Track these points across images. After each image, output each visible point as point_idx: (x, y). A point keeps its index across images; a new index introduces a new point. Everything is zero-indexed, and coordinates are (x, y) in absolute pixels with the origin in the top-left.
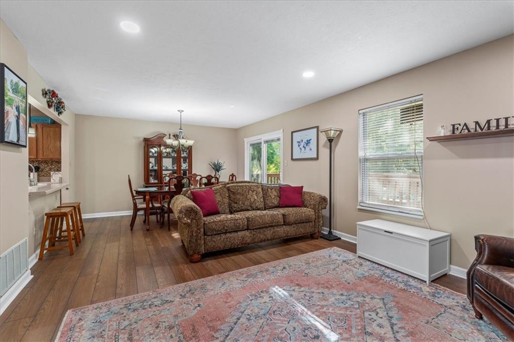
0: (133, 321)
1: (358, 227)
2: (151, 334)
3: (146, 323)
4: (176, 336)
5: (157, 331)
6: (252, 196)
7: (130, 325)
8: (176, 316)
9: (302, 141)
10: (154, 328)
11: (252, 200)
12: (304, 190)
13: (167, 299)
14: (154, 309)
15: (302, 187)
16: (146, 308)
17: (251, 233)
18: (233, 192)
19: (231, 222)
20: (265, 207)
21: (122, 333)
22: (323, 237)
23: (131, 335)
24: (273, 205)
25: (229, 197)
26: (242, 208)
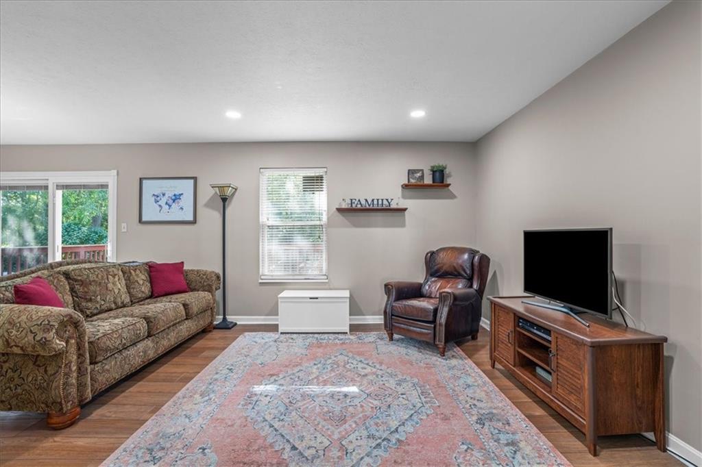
1: (279, 300)
6: (114, 284)
9: (164, 195)
11: (116, 291)
12: (186, 267)
15: (183, 263)
17: (153, 341)
18: (81, 280)
19: (129, 330)
20: (132, 302)
22: (217, 327)
24: (144, 295)
25: (72, 290)
26: (103, 307)
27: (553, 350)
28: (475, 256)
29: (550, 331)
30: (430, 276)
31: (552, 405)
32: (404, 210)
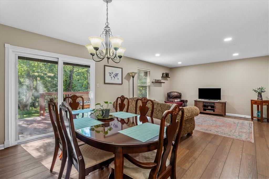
27: (215, 105)
28: (180, 93)
29: (214, 103)
30: (170, 98)
31: (215, 114)
32: (164, 83)
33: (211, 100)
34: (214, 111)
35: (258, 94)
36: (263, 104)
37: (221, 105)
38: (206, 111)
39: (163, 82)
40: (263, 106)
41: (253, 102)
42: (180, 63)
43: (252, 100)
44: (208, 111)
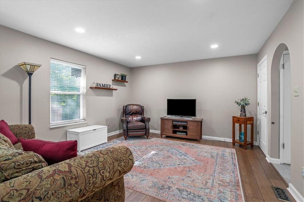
0: (203, 190)
2: (198, 179)
3: (197, 185)
4: (189, 173)
5: (195, 179)
7: (205, 189)
8: (183, 180)
10: (195, 181)
13: (179, 192)
14: (189, 190)
16: (193, 194)
21: (209, 187)
23: (206, 183)
27: (188, 125)
28: (142, 107)
29: (186, 122)
30: (126, 115)
31: (188, 138)
32: (116, 90)
33: (183, 116)
34: (187, 134)
35: (241, 108)
36: (247, 123)
37: (196, 124)
38: (176, 134)
39: (113, 88)
40: (247, 125)
41: (235, 120)
42: (138, 58)
43: (234, 117)
44: (179, 135)
